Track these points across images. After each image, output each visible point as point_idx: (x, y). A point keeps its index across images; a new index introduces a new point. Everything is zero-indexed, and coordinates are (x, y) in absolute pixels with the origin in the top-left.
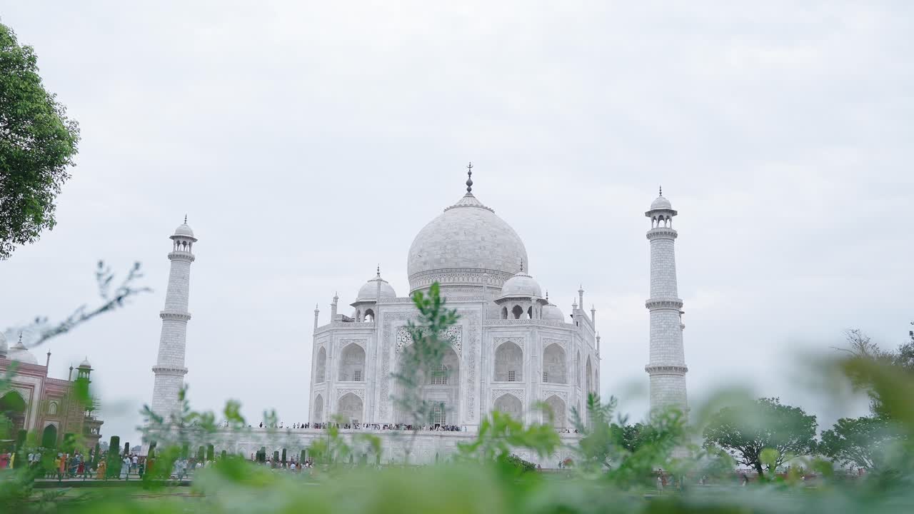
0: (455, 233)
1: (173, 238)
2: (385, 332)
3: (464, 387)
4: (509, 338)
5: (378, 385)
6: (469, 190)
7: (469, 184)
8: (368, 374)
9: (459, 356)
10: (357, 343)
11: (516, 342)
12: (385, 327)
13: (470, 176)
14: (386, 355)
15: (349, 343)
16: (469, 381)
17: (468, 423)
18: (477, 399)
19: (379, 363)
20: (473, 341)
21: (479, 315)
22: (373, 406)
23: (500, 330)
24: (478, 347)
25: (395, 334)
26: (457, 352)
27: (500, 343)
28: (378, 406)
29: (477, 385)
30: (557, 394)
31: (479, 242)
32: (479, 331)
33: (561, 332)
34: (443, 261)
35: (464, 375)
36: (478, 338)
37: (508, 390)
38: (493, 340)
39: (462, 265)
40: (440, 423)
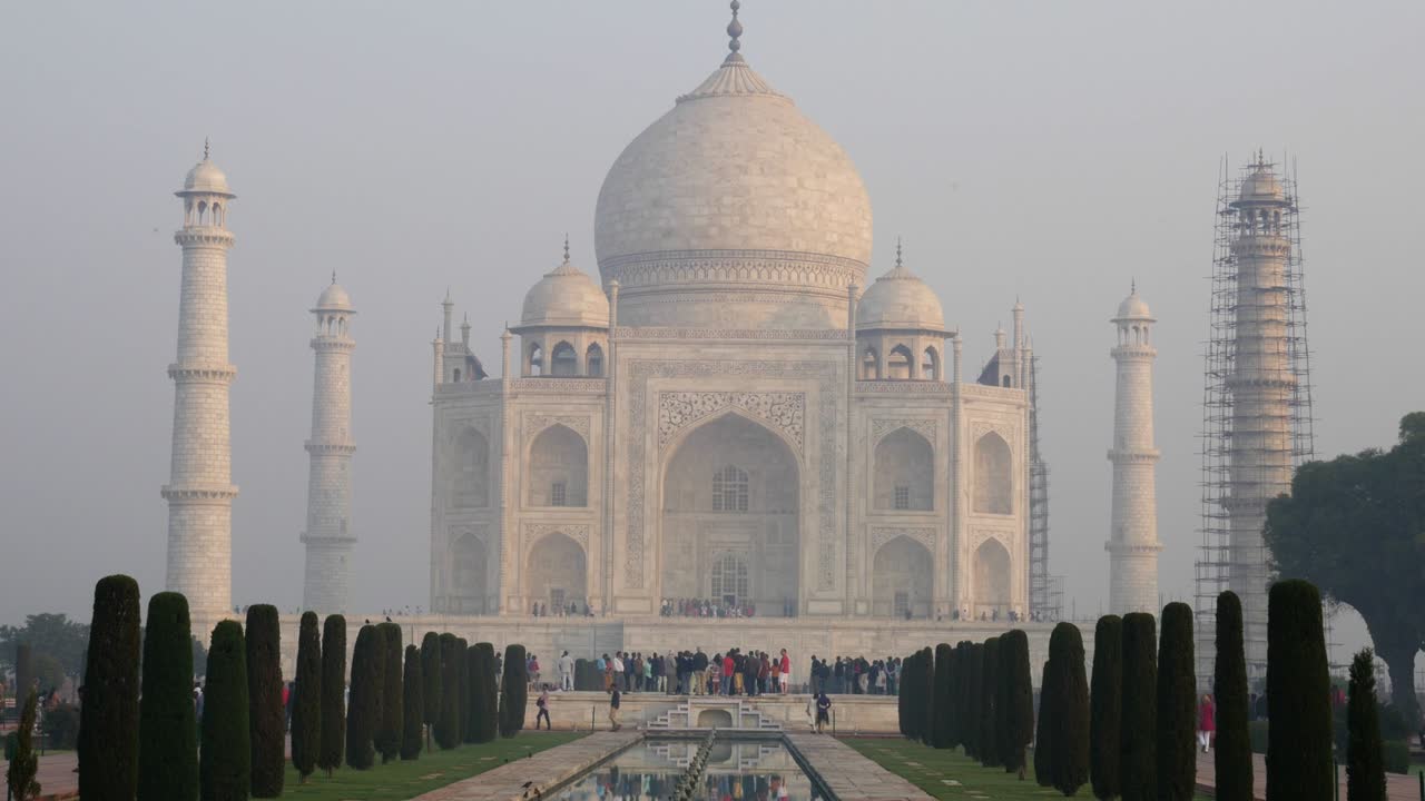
0: (739, 167)
1: (180, 194)
2: (632, 402)
3: (811, 523)
4: (904, 421)
5: (620, 516)
6: (734, 47)
7: (734, 31)
8: (594, 492)
9: (799, 458)
10: (570, 425)
11: (920, 430)
12: (632, 391)
13: (735, 13)
14: (637, 454)
15: (548, 425)
16: (822, 508)
17: (820, 595)
18: (839, 545)
19: (620, 469)
20: (828, 427)
21: (840, 371)
22: (607, 562)
23: (885, 403)
24: (841, 438)
25: (656, 408)
26: (794, 445)
27: (886, 430)
28: (621, 560)
29: (840, 516)
30: (995, 536)
31: (794, 191)
32: (841, 405)
33: (1003, 408)
34: (714, 231)
35: (811, 499)
36: (840, 419)
37: (903, 529)
38: (871, 423)
39: (757, 243)
40: (736, 594)
